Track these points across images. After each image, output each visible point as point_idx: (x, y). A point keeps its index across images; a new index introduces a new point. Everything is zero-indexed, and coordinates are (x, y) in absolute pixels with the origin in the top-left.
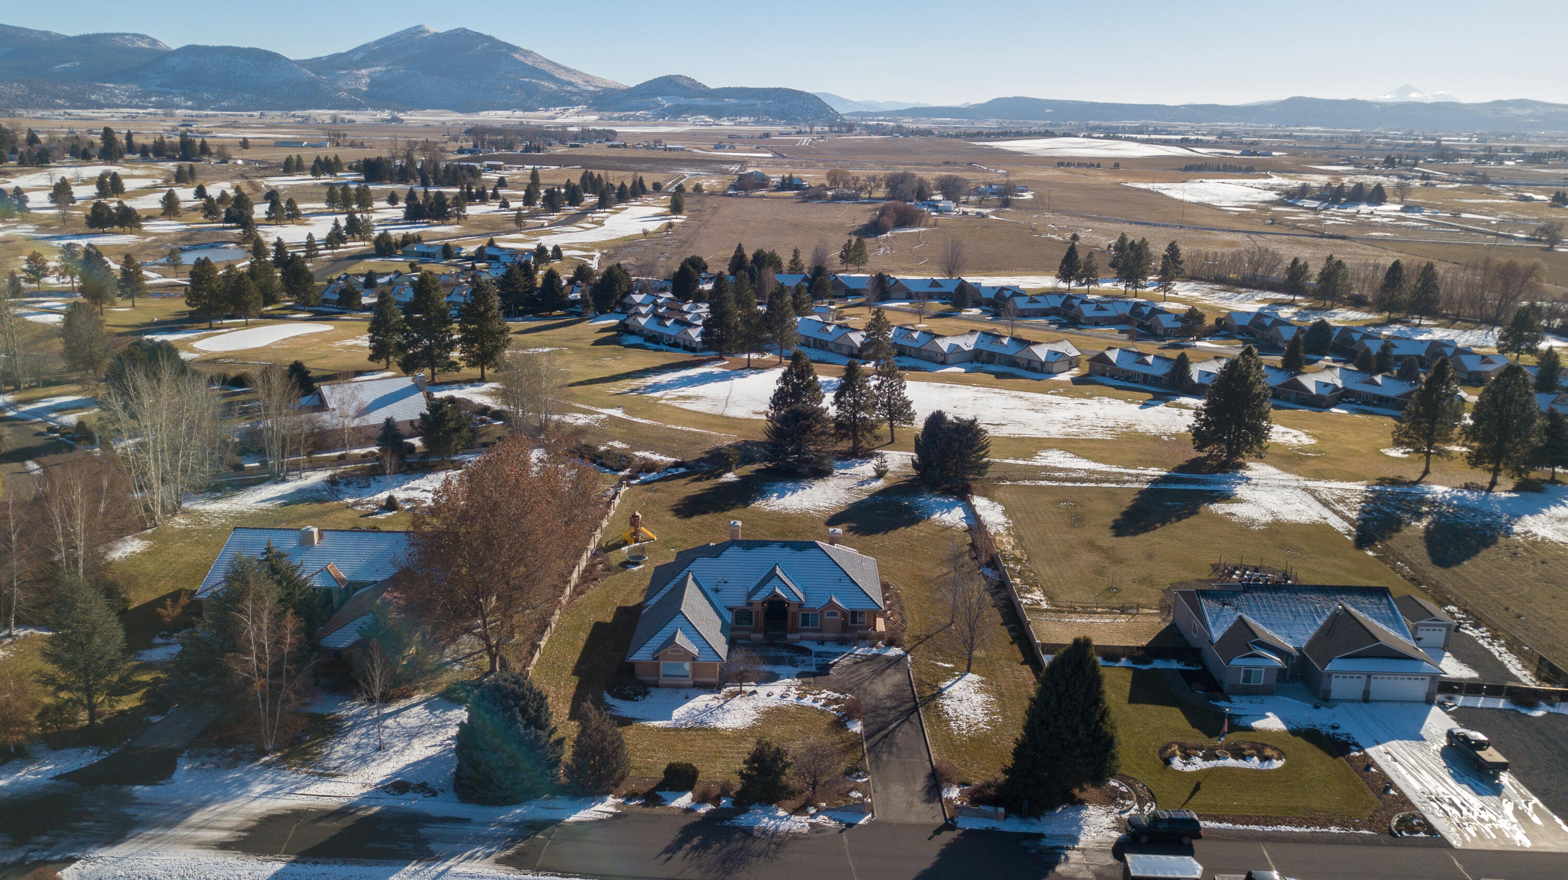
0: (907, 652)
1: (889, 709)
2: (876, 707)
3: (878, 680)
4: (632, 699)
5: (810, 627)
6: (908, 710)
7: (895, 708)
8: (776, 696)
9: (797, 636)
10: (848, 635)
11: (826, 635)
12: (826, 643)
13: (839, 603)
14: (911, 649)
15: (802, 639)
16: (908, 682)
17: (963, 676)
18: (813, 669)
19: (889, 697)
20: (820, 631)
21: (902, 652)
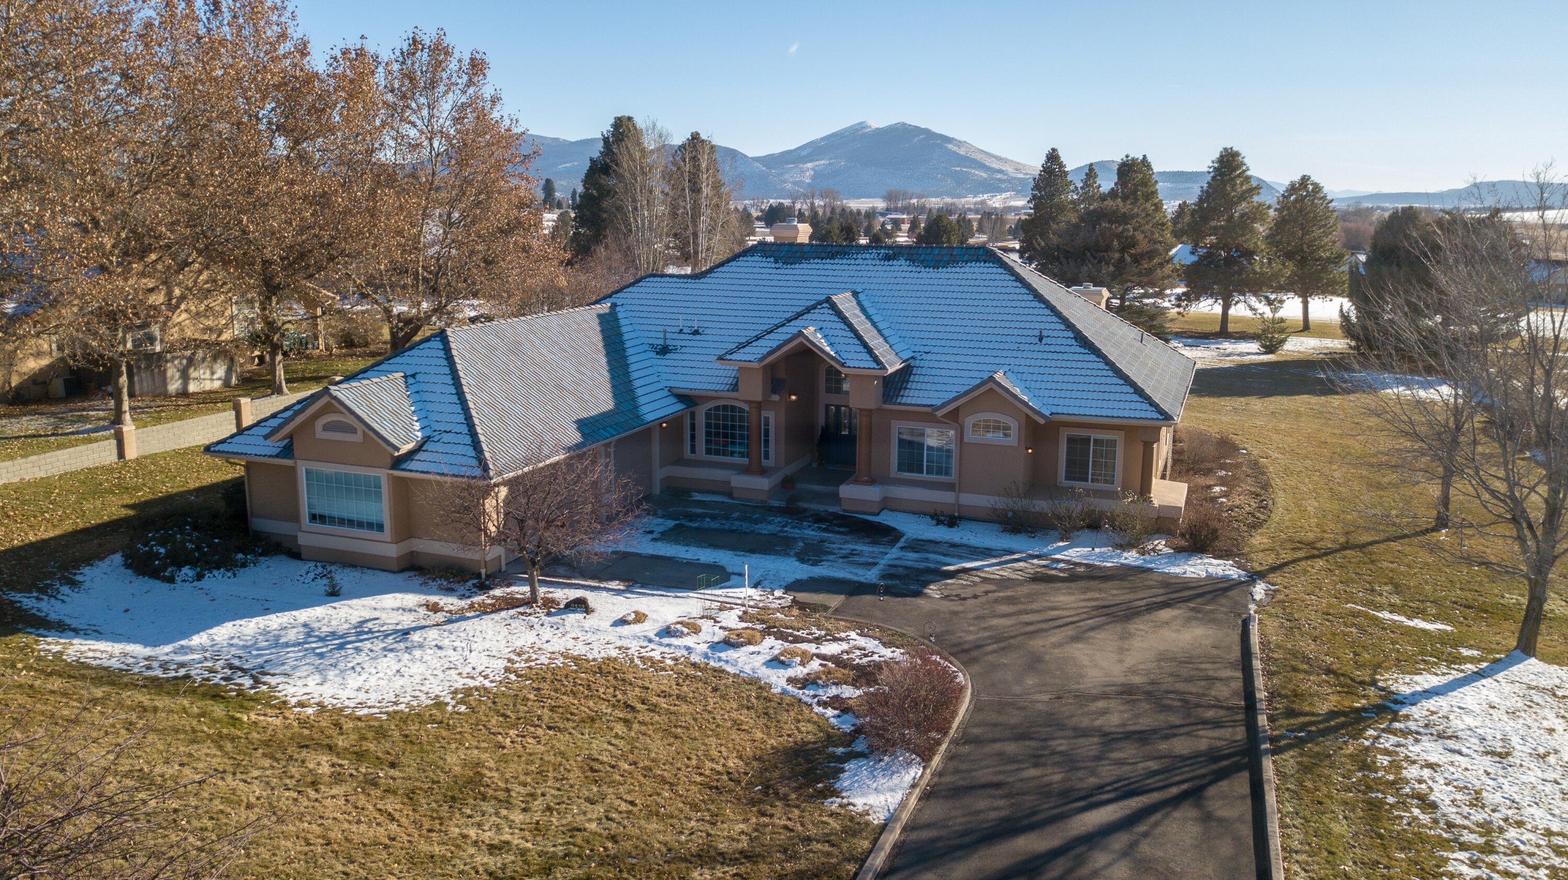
0: (1255, 576)
1: (1110, 739)
2: (1053, 722)
3: (1106, 638)
4: (155, 574)
5: (924, 476)
6: (1212, 756)
7: (1142, 737)
8: (649, 628)
9: (872, 493)
10: (1041, 505)
11: (970, 500)
12: (963, 524)
13: (1017, 391)
14: (1274, 569)
15: (887, 505)
16: (1236, 653)
17: (1497, 666)
18: (871, 576)
19: (1127, 692)
20: (950, 487)
21: (1234, 573)
